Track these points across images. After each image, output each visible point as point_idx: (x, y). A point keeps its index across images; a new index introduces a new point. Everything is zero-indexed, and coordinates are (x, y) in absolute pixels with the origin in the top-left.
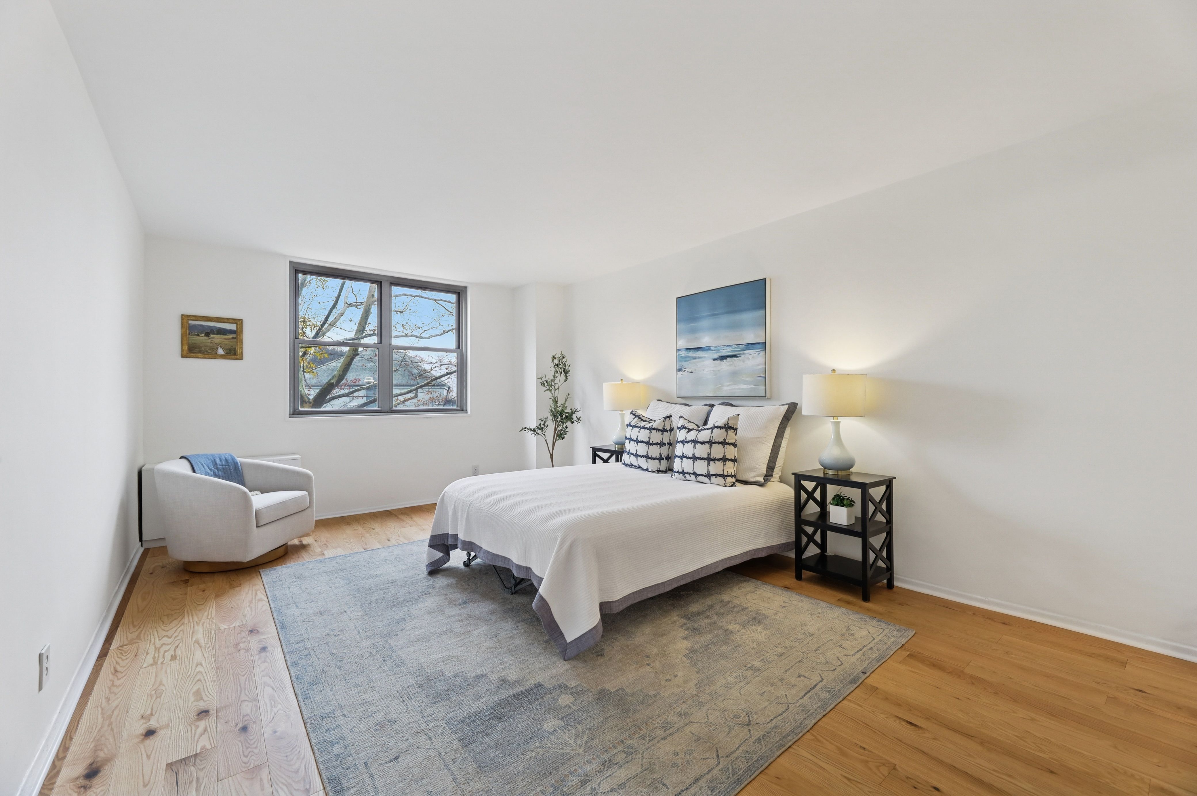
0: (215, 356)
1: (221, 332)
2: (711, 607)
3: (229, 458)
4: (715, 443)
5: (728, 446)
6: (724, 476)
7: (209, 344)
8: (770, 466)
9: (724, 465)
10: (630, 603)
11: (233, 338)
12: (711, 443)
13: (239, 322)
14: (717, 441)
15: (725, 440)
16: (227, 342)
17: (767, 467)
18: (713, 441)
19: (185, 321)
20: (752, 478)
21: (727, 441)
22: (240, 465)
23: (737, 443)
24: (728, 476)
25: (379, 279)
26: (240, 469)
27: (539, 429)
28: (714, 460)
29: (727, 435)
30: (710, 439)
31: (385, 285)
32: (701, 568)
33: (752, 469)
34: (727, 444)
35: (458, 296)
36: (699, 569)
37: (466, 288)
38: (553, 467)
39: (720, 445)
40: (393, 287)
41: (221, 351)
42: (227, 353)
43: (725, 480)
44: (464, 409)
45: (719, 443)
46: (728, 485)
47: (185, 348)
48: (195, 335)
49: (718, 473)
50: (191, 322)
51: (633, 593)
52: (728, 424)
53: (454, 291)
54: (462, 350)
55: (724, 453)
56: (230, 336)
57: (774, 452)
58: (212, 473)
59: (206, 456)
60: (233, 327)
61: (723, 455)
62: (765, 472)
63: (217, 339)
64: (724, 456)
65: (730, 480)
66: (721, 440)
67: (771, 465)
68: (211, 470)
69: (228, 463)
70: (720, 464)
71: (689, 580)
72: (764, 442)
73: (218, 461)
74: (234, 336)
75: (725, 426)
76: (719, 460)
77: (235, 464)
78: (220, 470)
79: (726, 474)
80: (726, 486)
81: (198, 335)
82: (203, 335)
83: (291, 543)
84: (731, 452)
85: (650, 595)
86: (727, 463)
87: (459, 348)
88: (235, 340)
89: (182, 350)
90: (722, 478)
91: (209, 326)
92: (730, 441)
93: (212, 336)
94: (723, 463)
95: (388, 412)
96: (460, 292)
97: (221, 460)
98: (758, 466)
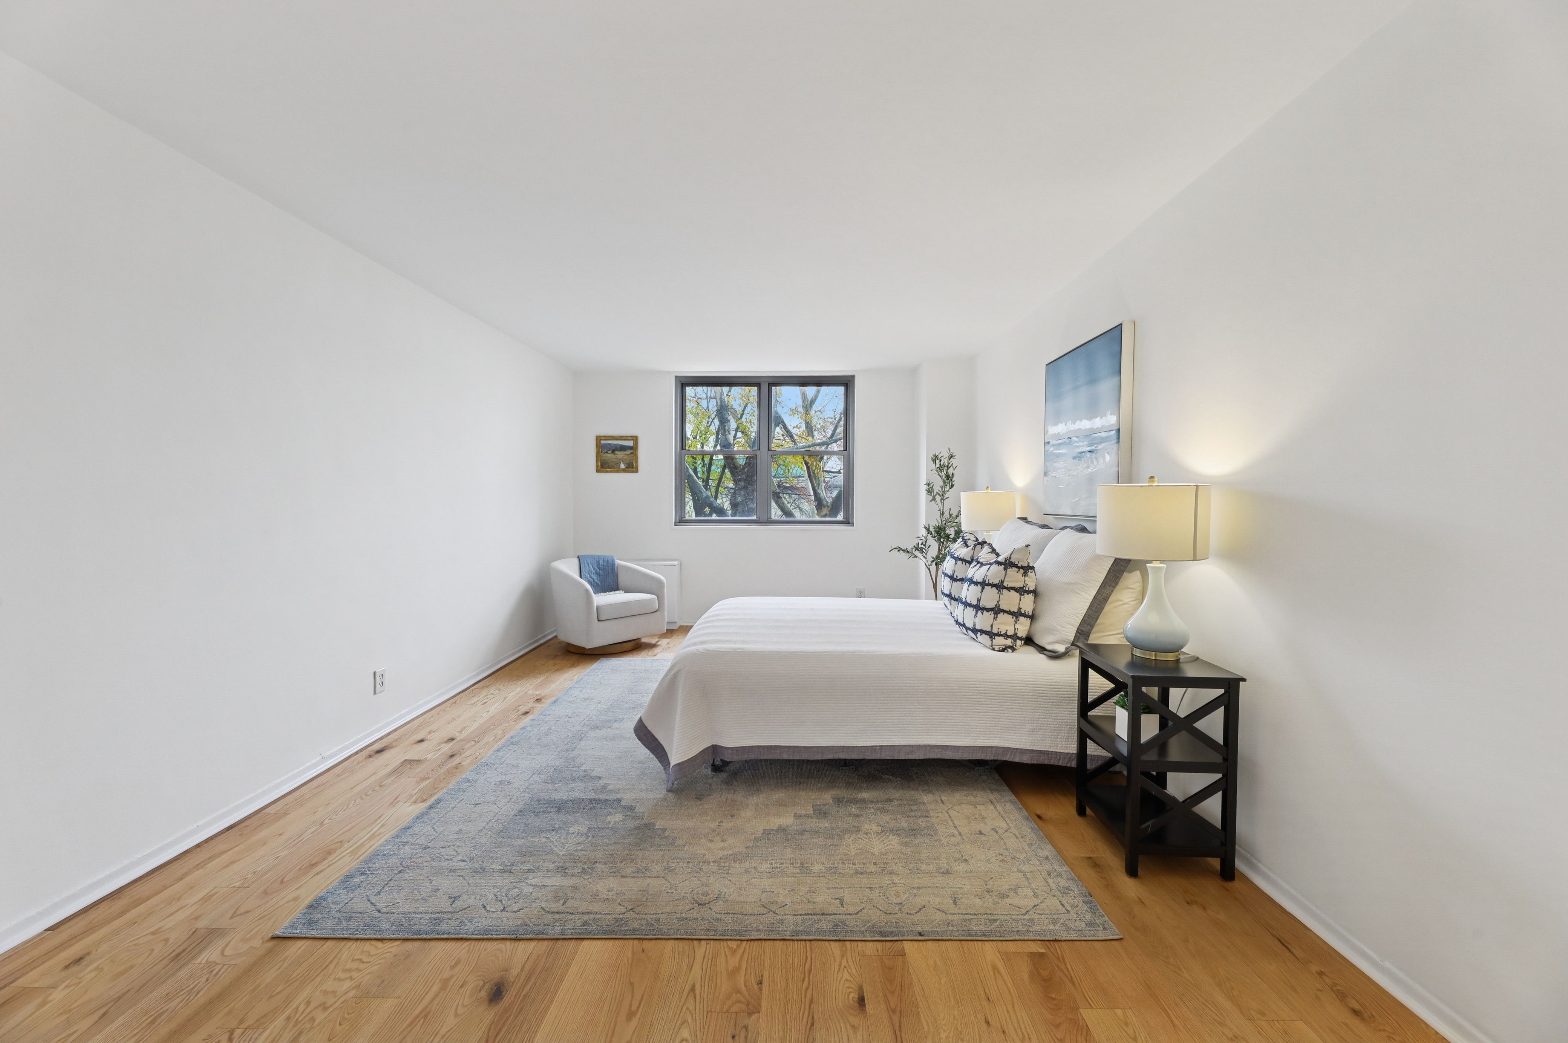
0: (619, 470)
1: (623, 448)
2: (890, 800)
3: (610, 560)
4: (989, 585)
5: (1005, 591)
6: (992, 635)
7: (615, 460)
8: (1082, 631)
9: (995, 618)
10: (752, 757)
11: (631, 453)
12: (983, 584)
13: (635, 439)
14: (991, 582)
15: (1002, 582)
16: (626, 457)
17: (1077, 632)
18: (987, 582)
19: (598, 441)
20: (1049, 644)
21: (1005, 584)
22: (616, 567)
23: (1040, 589)
24: (999, 635)
25: (757, 381)
26: (616, 570)
27: (917, 549)
28: (984, 609)
29: (1006, 575)
30: (983, 579)
31: (765, 388)
32: (879, 746)
33: (1051, 631)
34: (1005, 588)
35: (846, 387)
36: (876, 746)
37: (853, 377)
38: (936, 599)
39: (994, 588)
40: (773, 388)
41: (622, 466)
42: (627, 467)
43: (992, 641)
44: (850, 521)
45: (993, 585)
46: (997, 648)
47: (599, 464)
48: (605, 452)
49: (984, 629)
50: (602, 442)
51: (759, 747)
52: (1010, 558)
53: (840, 382)
54: (849, 452)
55: (998, 602)
56: (629, 452)
57: (1094, 609)
58: (595, 572)
59: (593, 557)
60: (630, 443)
61: (996, 603)
62: (1072, 639)
63: (620, 454)
64: (997, 605)
65: (1000, 641)
66: (996, 581)
67: (1084, 629)
68: (594, 569)
69: (608, 564)
70: (989, 616)
71: (855, 756)
72: (1078, 591)
73: (601, 562)
74: (632, 451)
75: (1006, 561)
76: (988, 610)
77: (613, 564)
78: (602, 570)
79: (995, 631)
80: (994, 649)
81: (607, 452)
82: (610, 452)
83: (644, 640)
84: (1027, 604)
85: (785, 756)
86: (1001, 616)
87: (846, 450)
88: (632, 455)
89: (597, 466)
90: (988, 637)
91: (615, 444)
92: (1011, 585)
93: (616, 452)
94: (993, 615)
95: (766, 523)
96: (846, 383)
97: (604, 561)
98: (1060, 628)
